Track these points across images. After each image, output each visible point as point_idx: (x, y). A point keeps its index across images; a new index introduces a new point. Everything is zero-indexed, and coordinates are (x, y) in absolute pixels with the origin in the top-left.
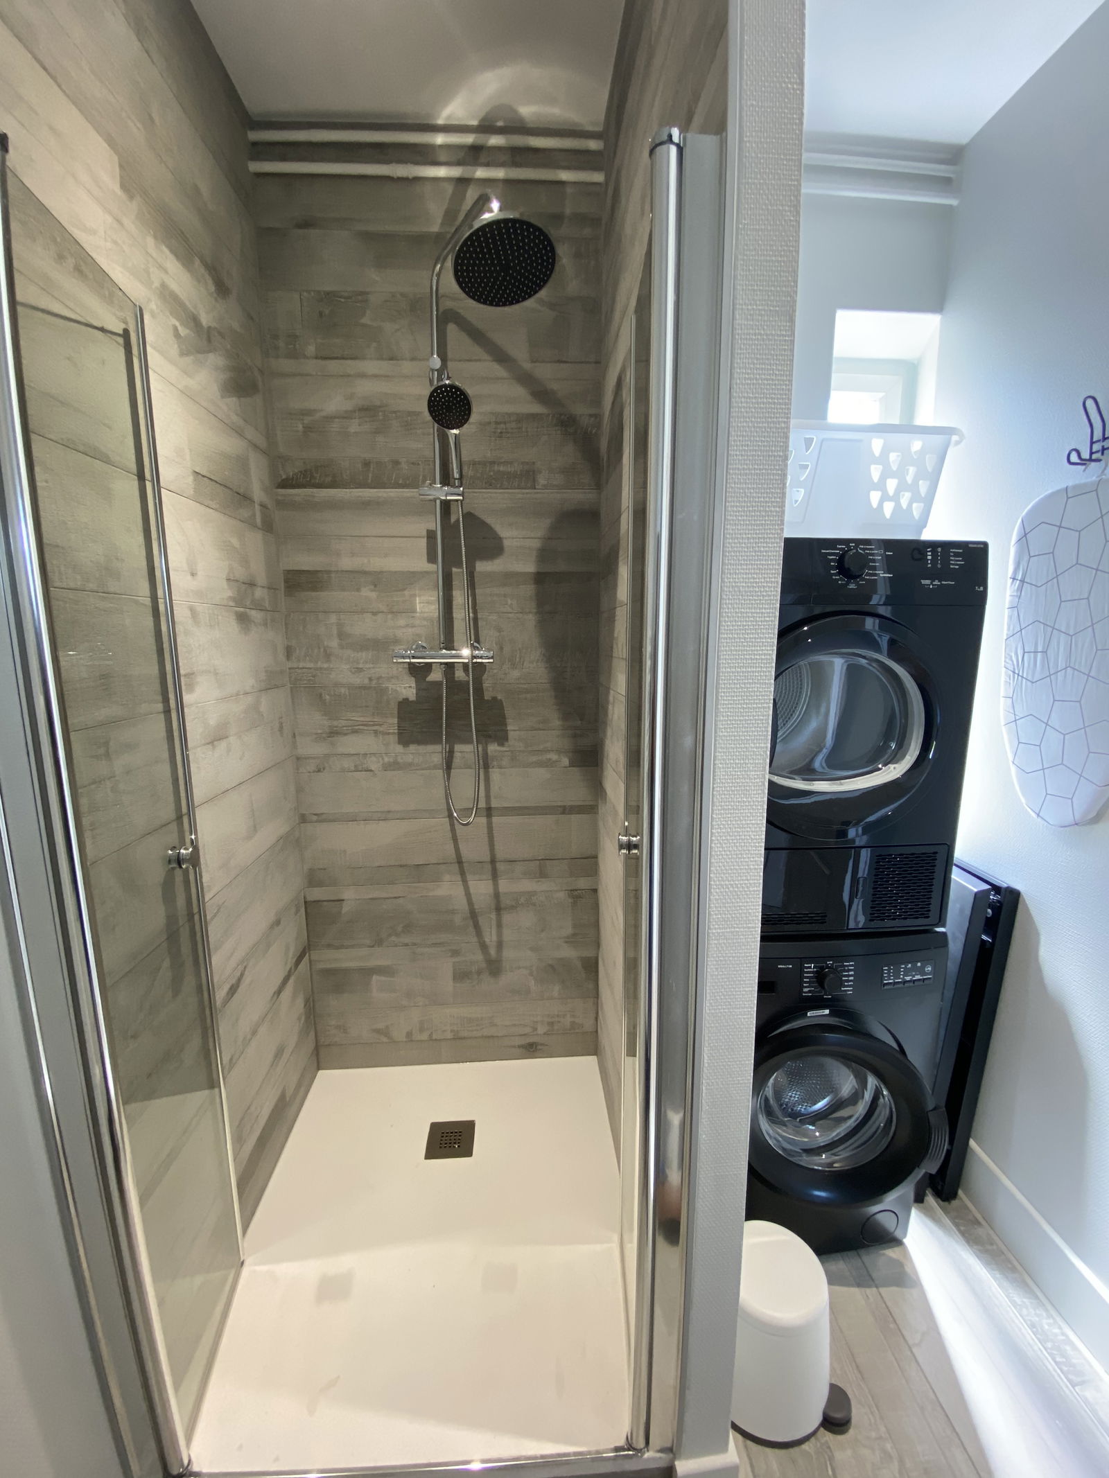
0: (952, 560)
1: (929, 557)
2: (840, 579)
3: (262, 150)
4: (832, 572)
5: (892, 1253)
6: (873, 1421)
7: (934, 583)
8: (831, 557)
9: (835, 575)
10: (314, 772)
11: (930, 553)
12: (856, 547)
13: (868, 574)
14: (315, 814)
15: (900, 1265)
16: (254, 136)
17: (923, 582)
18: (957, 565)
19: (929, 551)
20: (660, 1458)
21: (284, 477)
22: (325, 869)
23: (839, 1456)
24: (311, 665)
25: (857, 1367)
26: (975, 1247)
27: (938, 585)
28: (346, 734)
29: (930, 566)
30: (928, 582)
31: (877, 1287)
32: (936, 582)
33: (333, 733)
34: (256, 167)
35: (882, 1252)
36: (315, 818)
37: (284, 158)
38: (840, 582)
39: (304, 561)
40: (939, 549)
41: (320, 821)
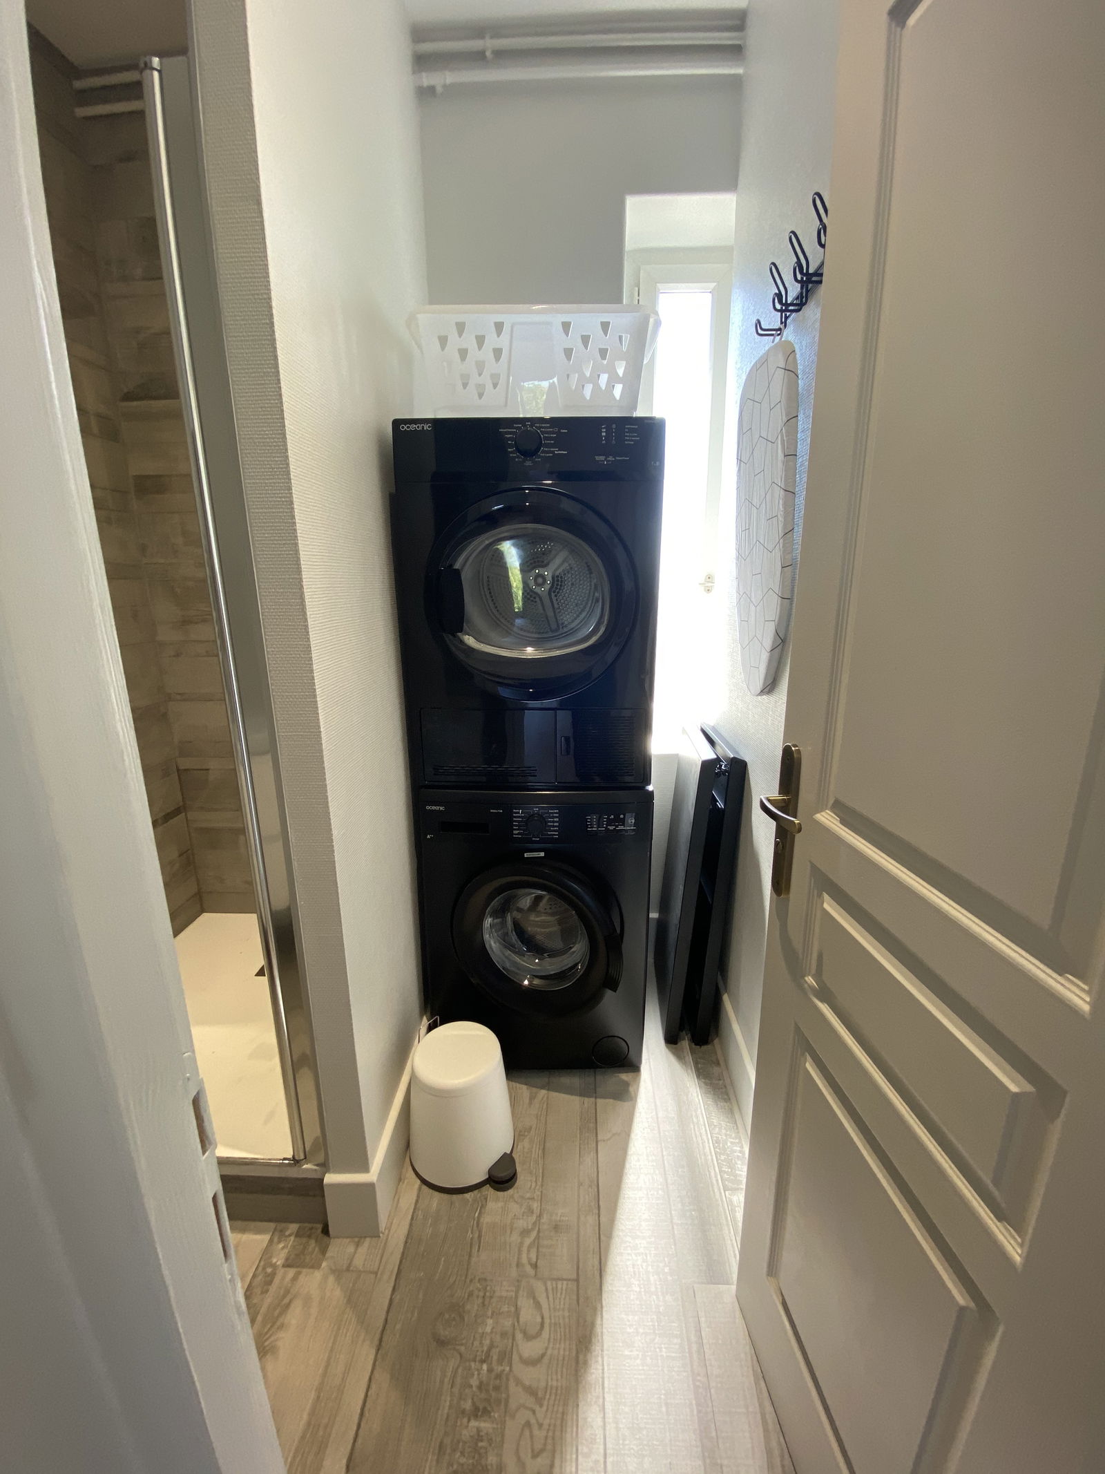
0: (627, 436)
1: (604, 434)
2: (518, 457)
3: (86, 97)
4: (509, 450)
5: (624, 1077)
6: (533, 1187)
7: (608, 459)
8: (508, 436)
9: (511, 452)
10: (174, 656)
11: (605, 430)
12: (531, 426)
13: (543, 452)
14: (180, 694)
15: (626, 1085)
16: (78, 84)
17: (597, 458)
18: (632, 441)
19: (604, 428)
20: (316, 1170)
21: (126, 390)
22: (190, 742)
23: (491, 1205)
24: (162, 561)
25: (544, 1149)
26: (703, 1080)
27: (613, 461)
28: (196, 623)
29: (604, 442)
30: (602, 458)
31: (596, 1098)
32: (611, 458)
33: (185, 622)
34: (81, 112)
35: (617, 1075)
36: (179, 697)
37: (106, 101)
38: (517, 460)
39: (149, 467)
40: (614, 426)
41: (184, 700)
